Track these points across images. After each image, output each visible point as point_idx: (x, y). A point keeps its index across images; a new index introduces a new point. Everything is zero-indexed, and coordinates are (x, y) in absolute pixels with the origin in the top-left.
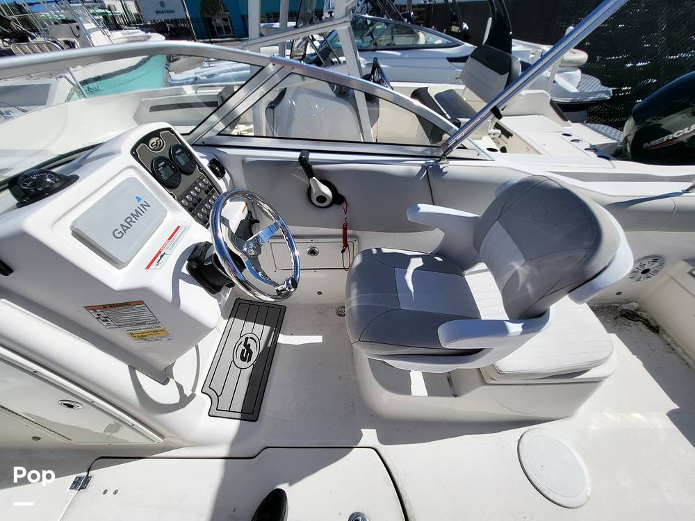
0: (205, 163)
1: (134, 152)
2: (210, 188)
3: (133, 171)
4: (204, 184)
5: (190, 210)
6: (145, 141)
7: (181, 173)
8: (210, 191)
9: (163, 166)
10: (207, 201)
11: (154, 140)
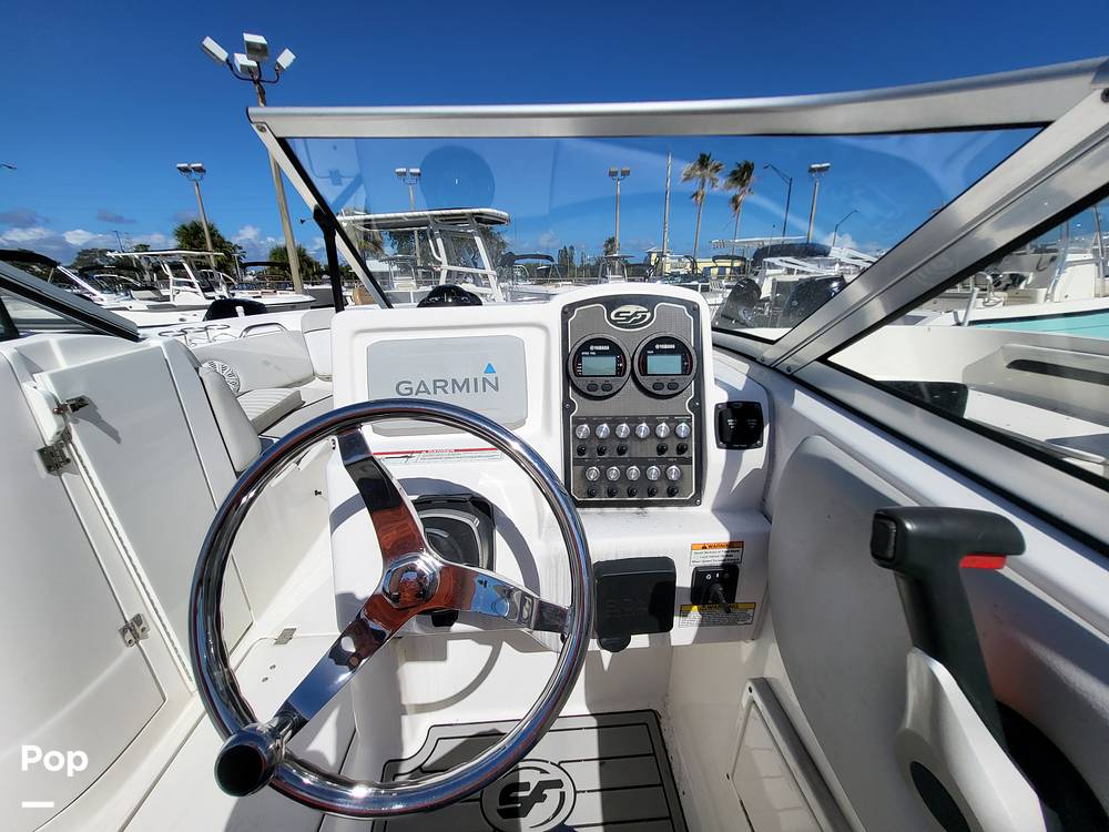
1: (567, 311)
2: (681, 449)
3: (540, 333)
4: (673, 433)
5: (581, 452)
6: (612, 302)
7: (631, 384)
8: (672, 453)
9: (600, 353)
10: (644, 463)
11: (632, 309)
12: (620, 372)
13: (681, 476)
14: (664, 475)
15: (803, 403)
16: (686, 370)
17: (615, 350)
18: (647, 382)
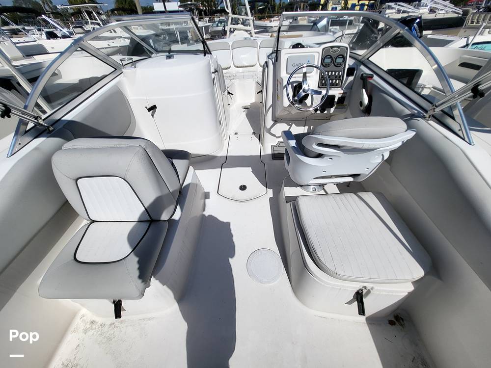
0: (347, 67)
1: (323, 49)
2: (340, 77)
3: (318, 54)
4: (339, 74)
5: (322, 77)
6: (332, 47)
7: (333, 64)
8: (338, 78)
9: (328, 58)
10: (332, 80)
11: (335, 48)
12: (331, 62)
13: (339, 82)
14: (336, 82)
15: (362, 67)
16: (343, 61)
17: (331, 57)
18: (336, 64)
